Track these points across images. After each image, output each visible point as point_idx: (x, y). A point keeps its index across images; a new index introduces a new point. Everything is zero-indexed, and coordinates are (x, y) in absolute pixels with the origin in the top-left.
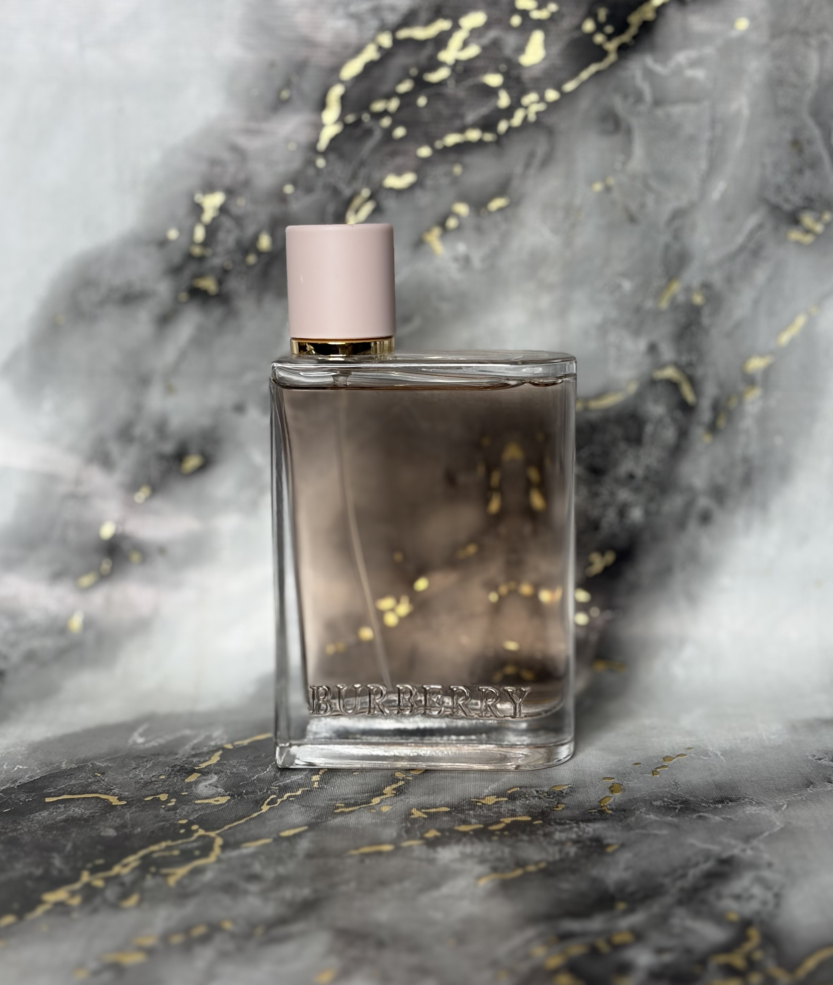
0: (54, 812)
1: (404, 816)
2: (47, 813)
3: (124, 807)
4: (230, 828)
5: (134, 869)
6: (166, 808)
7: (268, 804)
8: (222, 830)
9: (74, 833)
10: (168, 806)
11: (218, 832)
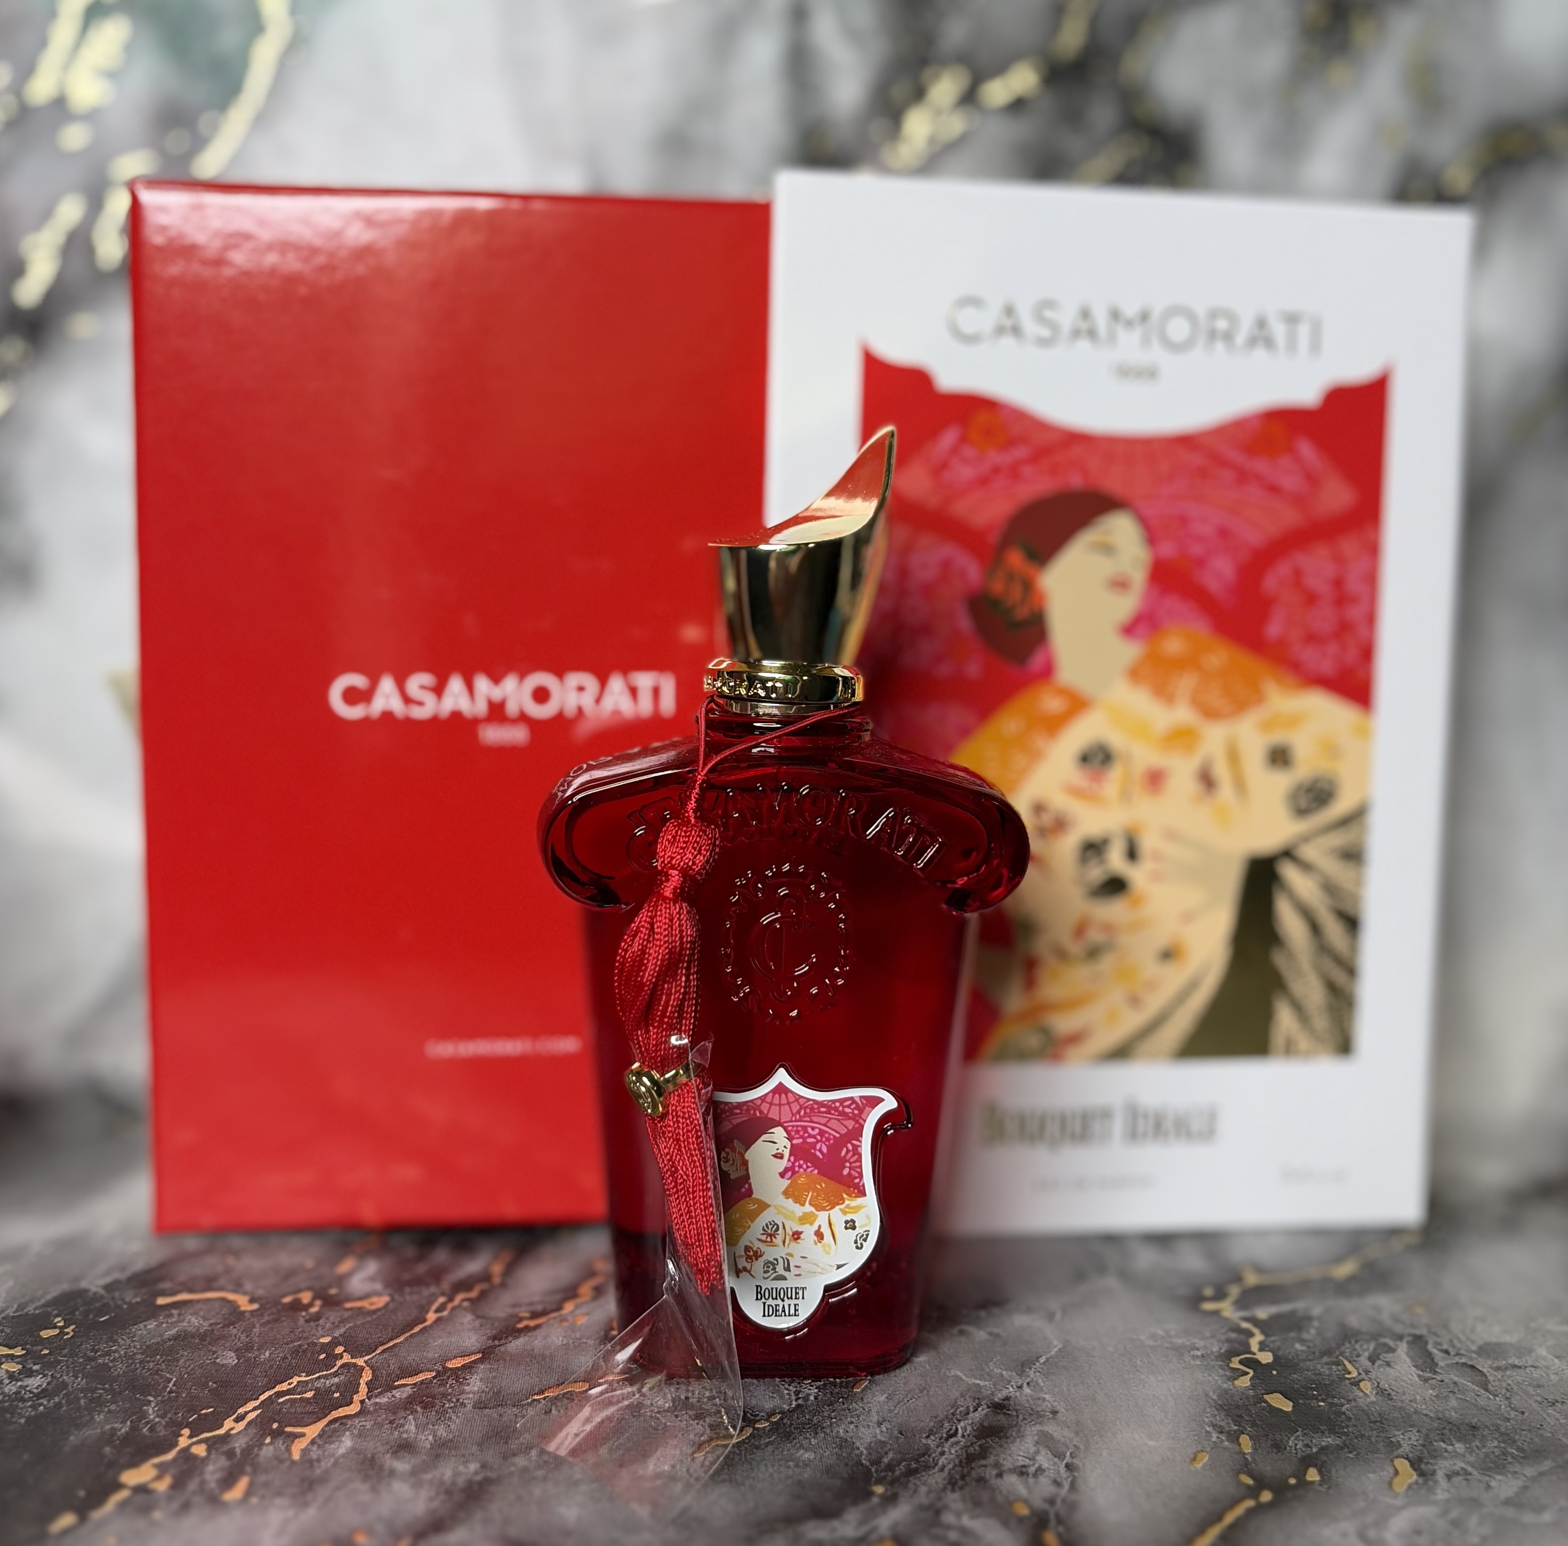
0: (163, 1323)
1: (602, 1333)
2: (155, 1323)
3: (255, 1313)
4: (384, 1351)
5: (249, 1423)
6: (307, 1317)
7: (437, 1311)
8: (374, 1354)
9: (184, 1358)
10: (311, 1314)
11: (366, 1358)
